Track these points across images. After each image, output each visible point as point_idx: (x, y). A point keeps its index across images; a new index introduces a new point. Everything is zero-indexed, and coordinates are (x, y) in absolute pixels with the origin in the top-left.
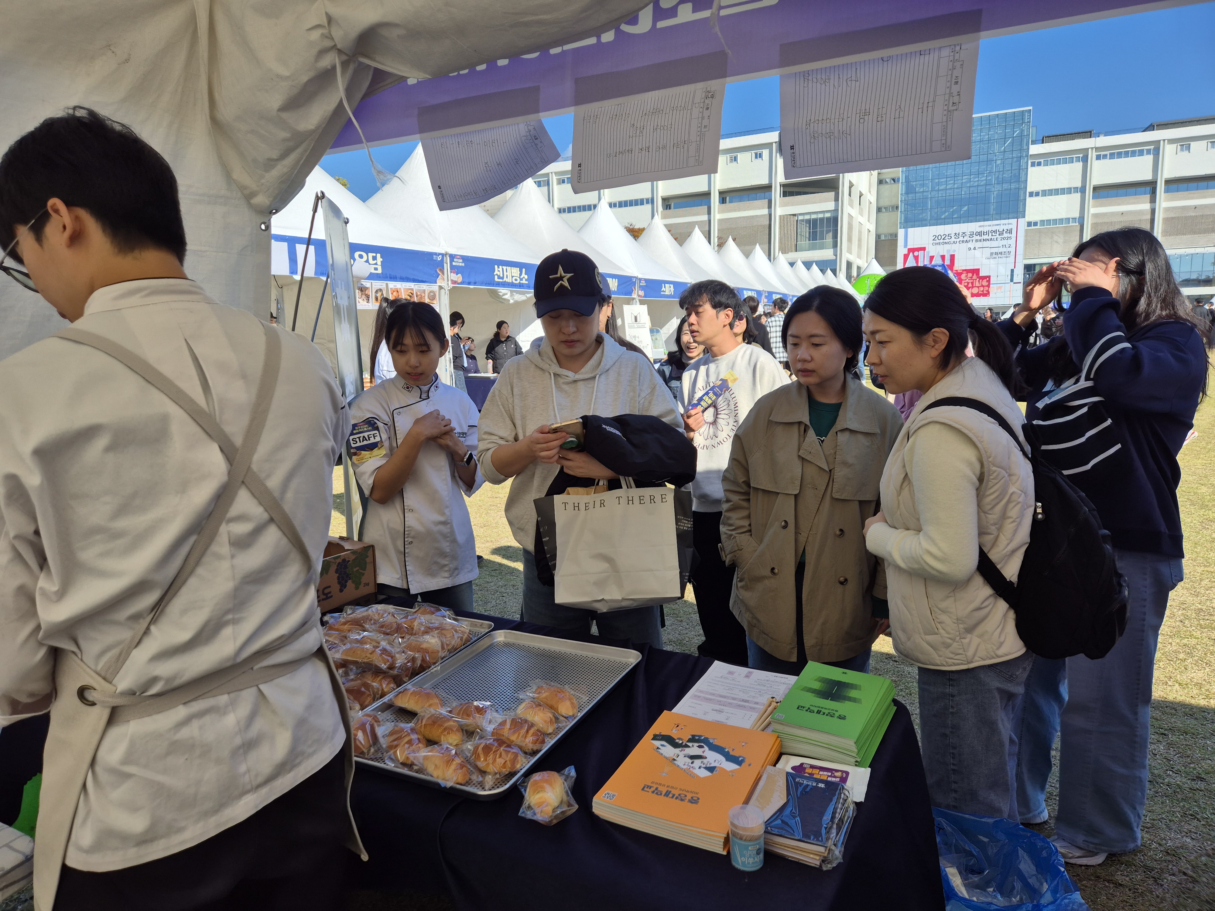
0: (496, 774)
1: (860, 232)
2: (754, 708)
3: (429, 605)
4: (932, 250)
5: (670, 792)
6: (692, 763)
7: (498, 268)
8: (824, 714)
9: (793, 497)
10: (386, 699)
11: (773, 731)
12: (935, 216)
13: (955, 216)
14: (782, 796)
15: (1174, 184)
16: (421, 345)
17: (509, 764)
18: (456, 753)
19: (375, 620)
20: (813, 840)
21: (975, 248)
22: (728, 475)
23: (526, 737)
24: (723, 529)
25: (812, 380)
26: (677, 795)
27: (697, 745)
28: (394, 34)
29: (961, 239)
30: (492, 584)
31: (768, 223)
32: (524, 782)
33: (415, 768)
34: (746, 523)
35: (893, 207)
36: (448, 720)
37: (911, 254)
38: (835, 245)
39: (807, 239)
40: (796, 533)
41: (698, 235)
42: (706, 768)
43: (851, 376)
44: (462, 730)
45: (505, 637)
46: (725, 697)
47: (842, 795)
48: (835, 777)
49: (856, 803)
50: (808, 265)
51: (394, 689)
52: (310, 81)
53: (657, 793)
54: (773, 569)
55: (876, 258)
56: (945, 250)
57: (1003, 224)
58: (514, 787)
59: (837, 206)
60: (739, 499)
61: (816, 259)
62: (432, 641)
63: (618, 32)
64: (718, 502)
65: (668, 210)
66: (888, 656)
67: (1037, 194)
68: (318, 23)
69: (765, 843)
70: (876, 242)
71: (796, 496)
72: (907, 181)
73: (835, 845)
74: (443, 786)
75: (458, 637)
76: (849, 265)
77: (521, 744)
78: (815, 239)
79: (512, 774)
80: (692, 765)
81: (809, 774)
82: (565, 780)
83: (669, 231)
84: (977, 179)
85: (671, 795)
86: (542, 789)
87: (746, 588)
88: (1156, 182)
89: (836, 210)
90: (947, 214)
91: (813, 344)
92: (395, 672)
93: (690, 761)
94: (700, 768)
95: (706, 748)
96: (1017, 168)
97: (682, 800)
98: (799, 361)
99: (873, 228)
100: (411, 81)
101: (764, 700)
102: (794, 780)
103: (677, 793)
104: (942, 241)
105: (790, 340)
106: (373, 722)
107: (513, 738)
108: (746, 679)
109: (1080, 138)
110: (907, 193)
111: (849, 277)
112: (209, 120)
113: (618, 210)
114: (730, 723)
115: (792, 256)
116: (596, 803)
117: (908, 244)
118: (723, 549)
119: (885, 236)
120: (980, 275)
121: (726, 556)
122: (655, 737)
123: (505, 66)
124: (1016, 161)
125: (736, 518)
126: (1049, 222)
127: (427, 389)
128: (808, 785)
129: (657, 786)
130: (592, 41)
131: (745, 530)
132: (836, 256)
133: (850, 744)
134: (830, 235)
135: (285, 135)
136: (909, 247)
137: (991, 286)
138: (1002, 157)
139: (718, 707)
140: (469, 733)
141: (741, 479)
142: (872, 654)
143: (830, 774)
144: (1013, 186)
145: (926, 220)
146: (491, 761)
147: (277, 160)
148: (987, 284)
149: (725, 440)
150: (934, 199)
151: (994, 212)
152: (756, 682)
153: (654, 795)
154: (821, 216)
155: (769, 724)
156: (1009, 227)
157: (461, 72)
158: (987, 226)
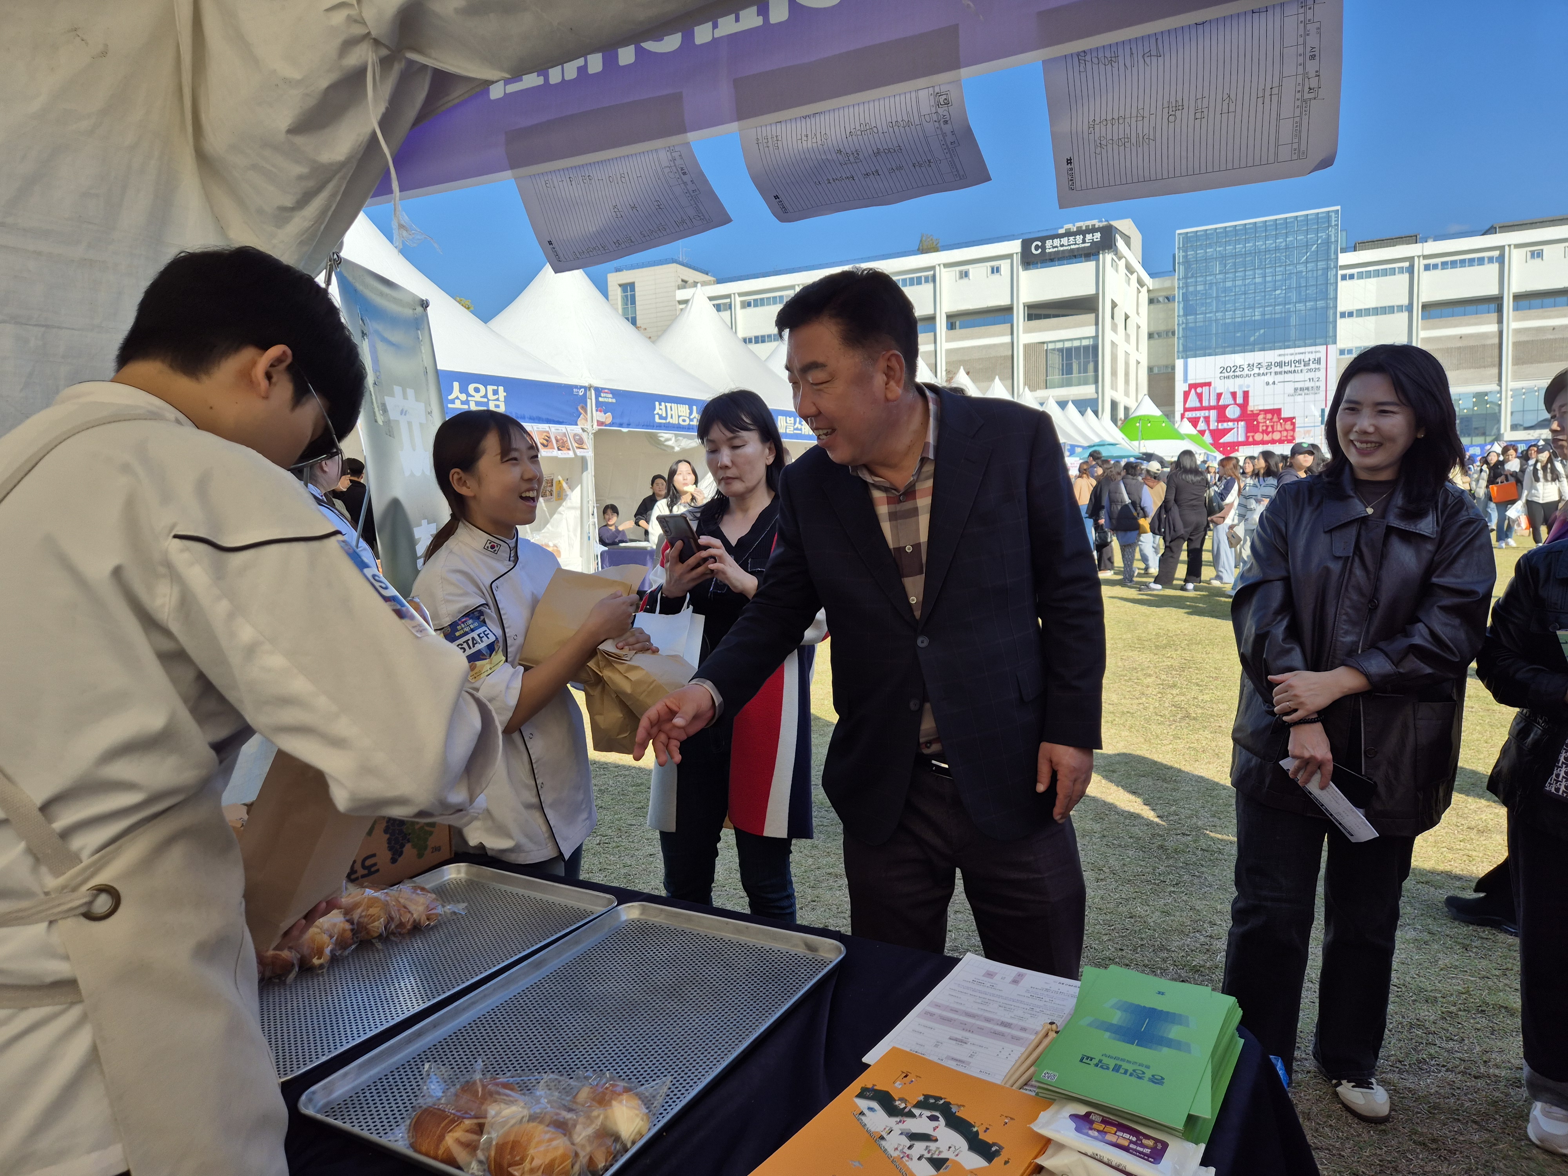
1: (1127, 364)
2: (1020, 1039)
4: (1220, 386)
6: (910, 1147)
7: (660, 405)
8: (1126, 1072)
12: (1223, 343)
13: (1249, 342)
15: (1524, 299)
21: (1274, 383)
27: (929, 1113)
29: (1256, 371)
31: (1009, 353)
35: (1167, 333)
37: (1193, 390)
38: (1096, 382)
39: (1060, 373)
45: (641, 913)
46: (973, 1016)
50: (1062, 404)
55: (1149, 395)
56: (1236, 385)
57: (1308, 353)
59: (1097, 331)
61: (1072, 397)
67: (1351, 314)
70: (1148, 376)
72: (1185, 298)
76: (1114, 405)
78: (1070, 372)
84: (1275, 296)
88: (1502, 298)
89: (1097, 336)
94: (920, 1158)
95: (942, 1122)
96: (1324, 281)
99: (1143, 359)
100: (496, 92)
104: (1231, 374)
109: (1402, 243)
110: (1186, 315)
111: (1114, 419)
112: (194, 153)
115: (1042, 393)
117: (1189, 378)
119: (1159, 369)
120: (1283, 416)
122: (863, 1093)
124: (1322, 275)
132: (1097, 392)
134: (1089, 366)
136: (1191, 382)
137: (1297, 430)
138: (1304, 268)
139: (960, 1034)
144: (1319, 305)
145: (1210, 348)
148: (1291, 427)
150: (1220, 321)
151: (1298, 337)
152: (1027, 991)
154: (1076, 344)
156: (1318, 356)
158: (1289, 354)
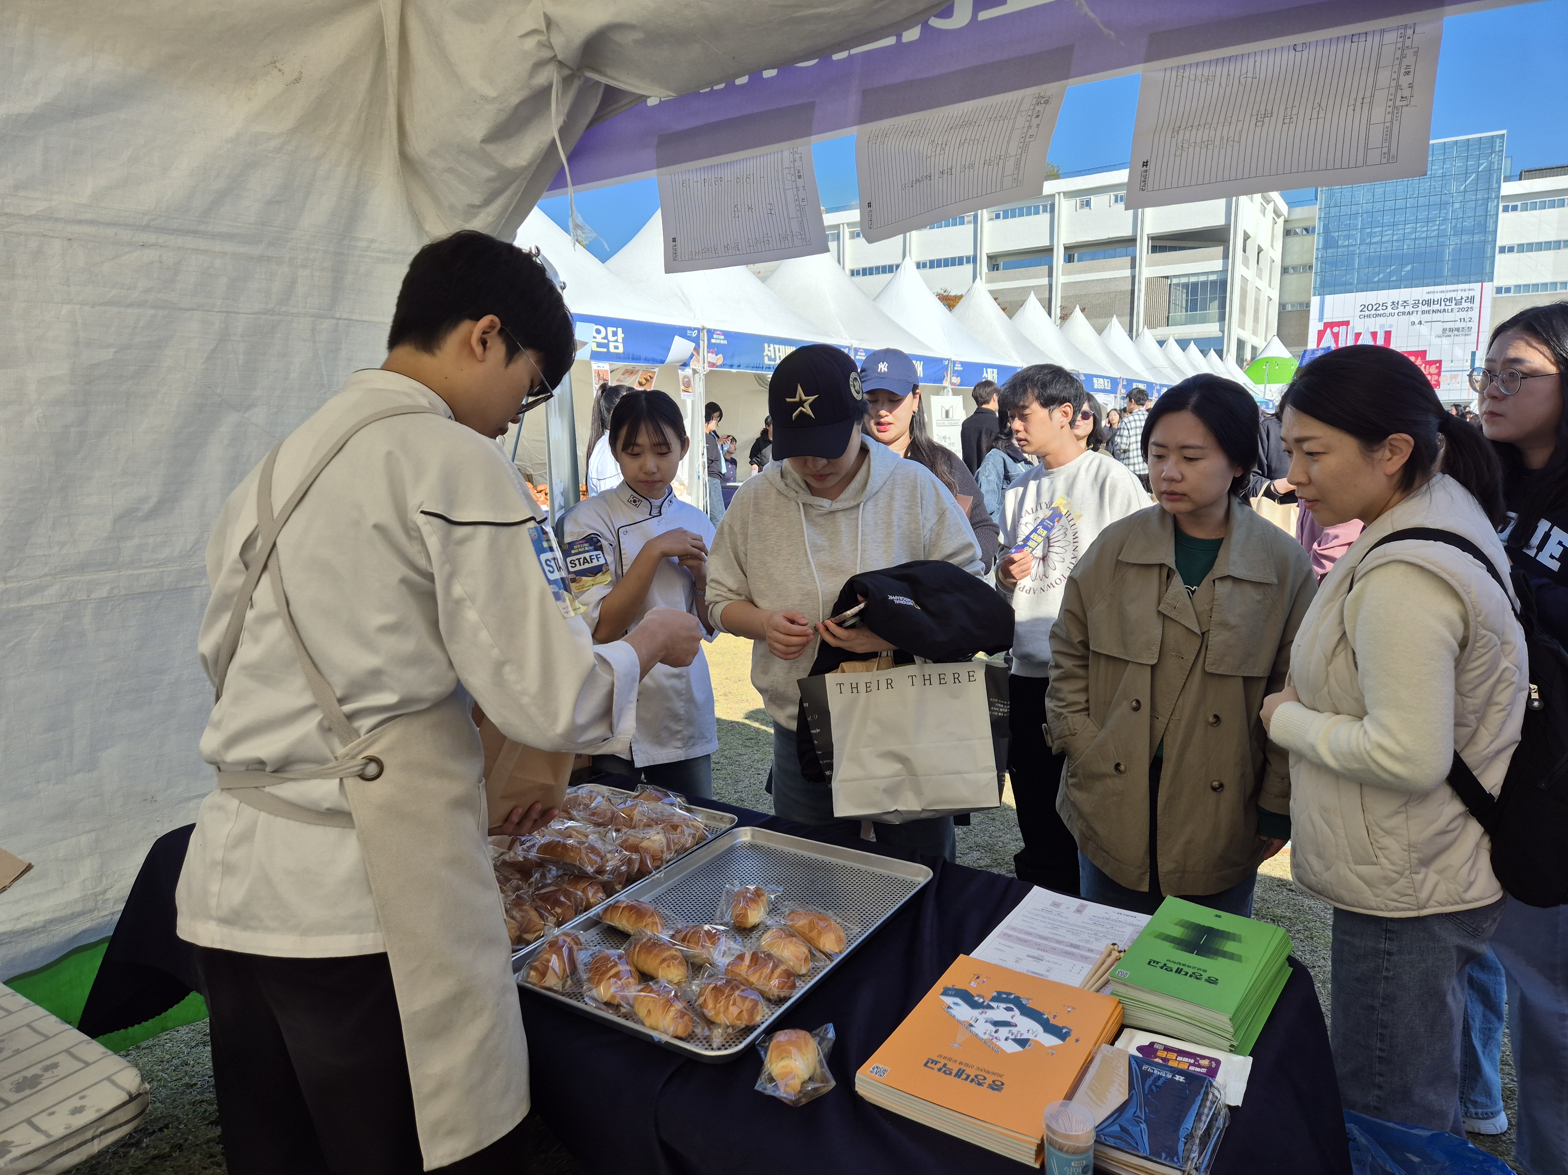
0: (728, 1027)
1: (1257, 301)
2: (1086, 958)
3: (655, 789)
4: (1358, 325)
5: (964, 1071)
6: (996, 1032)
7: (769, 346)
8: (1186, 974)
9: (1149, 669)
10: (592, 912)
11: (1112, 993)
12: (1365, 278)
13: (1394, 278)
14: (1122, 1091)
16: (659, 444)
17: (745, 1015)
18: (676, 995)
19: (585, 804)
20: (1165, 1159)
21: (1420, 323)
22: (1058, 631)
23: (770, 978)
24: (1049, 704)
25: (1183, 506)
26: (972, 1076)
27: (1004, 1005)
28: (627, 38)
29: (1401, 309)
30: (745, 757)
31: (1130, 288)
32: (764, 1041)
33: (623, 1010)
34: (1081, 698)
35: (1304, 267)
36: (669, 948)
37: (1328, 330)
38: (1222, 318)
39: (1184, 310)
40: (1151, 717)
41: (1033, 306)
42: (1016, 1040)
43: (1238, 500)
44: (687, 962)
45: (753, 837)
46: (1046, 939)
47: (1210, 1097)
48: (1200, 1066)
49: (1229, 1107)
50: (1183, 344)
51: (604, 900)
52: (523, 103)
53: (945, 1072)
54: (1118, 765)
55: (1278, 335)
56: (1378, 325)
57: (1461, 290)
58: (751, 1047)
59: (1226, 265)
60: (1073, 665)
61: (1195, 336)
62: (655, 839)
63: (925, 26)
64: (1044, 664)
65: (995, 272)
66: (1281, 883)
67: (1511, 249)
68: (534, 28)
69: (1095, 1157)
70: (1280, 314)
71: (1153, 667)
72: (1326, 230)
73: (1197, 1169)
74: (656, 1040)
75: (689, 835)
76: (1241, 344)
77: (762, 988)
78: (1194, 308)
79: (749, 1029)
80: (995, 1035)
81: (1162, 1059)
82: (820, 1044)
83: (996, 299)
84: (1425, 229)
85: (964, 1076)
86: (788, 1055)
87: (1079, 786)
89: (1225, 271)
90: (1381, 276)
91: (1185, 458)
92: (605, 877)
93: (994, 1029)
94: (1006, 1039)
95: (1017, 1012)
96: (1483, 213)
97: (979, 1084)
98: (1164, 480)
99: (1275, 295)
100: (652, 102)
101: (1102, 946)
102: (1140, 1067)
103: (972, 1073)
104: (1373, 312)
105: (1152, 450)
106: (572, 943)
107: (753, 979)
108: (1078, 915)
110: (1325, 248)
111: (1240, 361)
112: (397, 156)
113: (928, 271)
114: (1053, 977)
115: (1162, 331)
116: (860, 1079)
117: (1325, 316)
118: (1049, 731)
119: (1293, 306)
120: (1427, 359)
121: (1053, 742)
122: (946, 992)
123: (772, 78)
124: (1482, 205)
125: (1069, 691)
126: (1527, 287)
127: (659, 504)
128: (1159, 1077)
129: (946, 1061)
130: (891, 41)
131: (1080, 707)
132: (1223, 331)
133: (1224, 1021)
134: (1216, 304)
135: (489, 173)
136: (1325, 321)
137: (1442, 374)
138: (1462, 198)
139: (1036, 953)
140: (695, 967)
141: (1077, 638)
142: (1258, 878)
143: (1192, 1061)
144: (1476, 238)
145: (1351, 284)
146: (722, 1010)
147: (479, 207)
148: (1437, 371)
149: (1058, 581)
150: (1363, 256)
151: (1450, 274)
152: (1091, 919)
153: (941, 1074)
154: (1203, 278)
155: (1107, 982)
156: (1471, 294)
157: (715, 88)
158: (1439, 292)
